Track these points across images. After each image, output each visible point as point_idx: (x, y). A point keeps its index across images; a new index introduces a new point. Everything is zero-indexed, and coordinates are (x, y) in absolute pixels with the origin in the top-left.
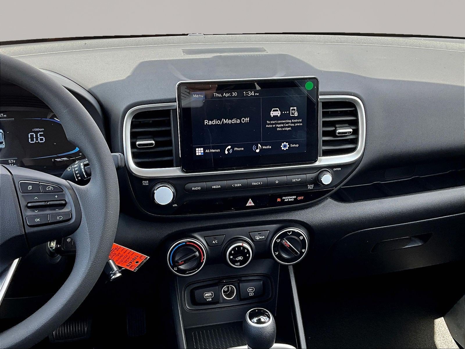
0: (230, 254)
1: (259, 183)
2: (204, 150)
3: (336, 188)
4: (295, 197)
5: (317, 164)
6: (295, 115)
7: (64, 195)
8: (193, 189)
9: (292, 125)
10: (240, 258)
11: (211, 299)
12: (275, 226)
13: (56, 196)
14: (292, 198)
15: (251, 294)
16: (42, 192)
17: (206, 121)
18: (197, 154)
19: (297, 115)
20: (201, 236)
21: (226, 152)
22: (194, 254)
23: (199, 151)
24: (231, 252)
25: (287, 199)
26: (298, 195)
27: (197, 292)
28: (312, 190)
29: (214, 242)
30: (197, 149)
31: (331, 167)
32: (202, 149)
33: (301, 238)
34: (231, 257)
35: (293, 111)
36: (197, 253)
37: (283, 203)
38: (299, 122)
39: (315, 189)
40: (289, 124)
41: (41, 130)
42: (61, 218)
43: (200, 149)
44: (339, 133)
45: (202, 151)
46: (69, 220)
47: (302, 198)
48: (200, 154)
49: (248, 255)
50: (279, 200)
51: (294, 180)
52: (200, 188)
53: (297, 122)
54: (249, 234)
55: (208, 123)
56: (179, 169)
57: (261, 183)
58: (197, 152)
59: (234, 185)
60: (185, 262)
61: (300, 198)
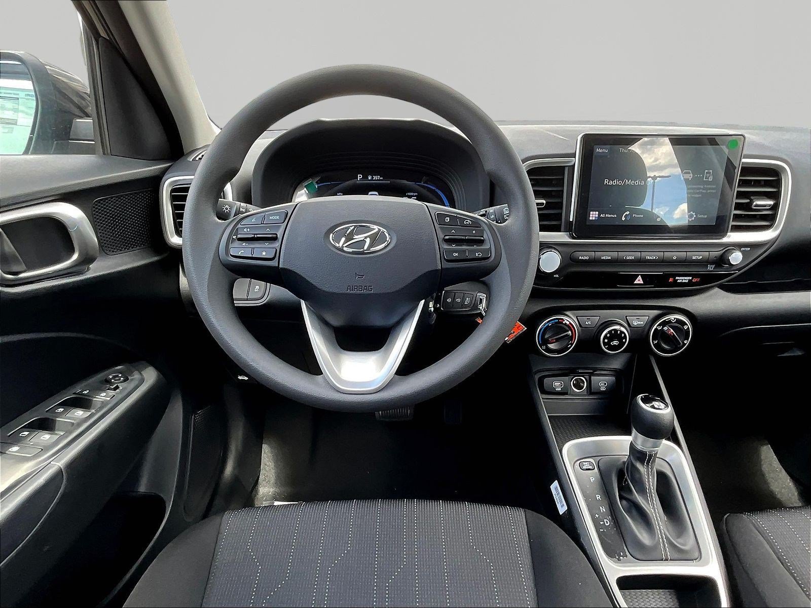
0: (605, 337)
1: (654, 258)
2: (599, 215)
3: (739, 271)
4: (691, 278)
5: (725, 240)
6: (709, 180)
7: (482, 231)
8: (580, 258)
9: (704, 191)
10: (615, 343)
11: (560, 389)
12: (656, 312)
13: (474, 232)
14: (685, 279)
15: (603, 389)
16: (460, 226)
17: (606, 181)
18: (591, 218)
19: (711, 180)
20: (574, 314)
21: (623, 219)
22: (566, 333)
23: (593, 215)
24: (606, 335)
25: (680, 279)
26: (694, 276)
27: (546, 380)
28: (712, 271)
29: (587, 323)
30: (591, 213)
31: (739, 246)
32: (597, 213)
33: (686, 327)
34: (606, 341)
35: (708, 175)
36: (570, 332)
37: (676, 284)
38: (713, 189)
39: (715, 270)
40: (701, 190)
41: (415, 194)
42: (480, 254)
43: (594, 213)
44: (757, 206)
45: (597, 216)
46: (488, 258)
47: (699, 280)
48: (594, 219)
49: (624, 340)
50: (671, 280)
51: (694, 258)
52: (587, 258)
53: (710, 189)
54: (626, 318)
55: (608, 182)
56: (567, 235)
57: (656, 258)
58: (591, 216)
59: (626, 258)
60: (557, 340)
61: (695, 280)
